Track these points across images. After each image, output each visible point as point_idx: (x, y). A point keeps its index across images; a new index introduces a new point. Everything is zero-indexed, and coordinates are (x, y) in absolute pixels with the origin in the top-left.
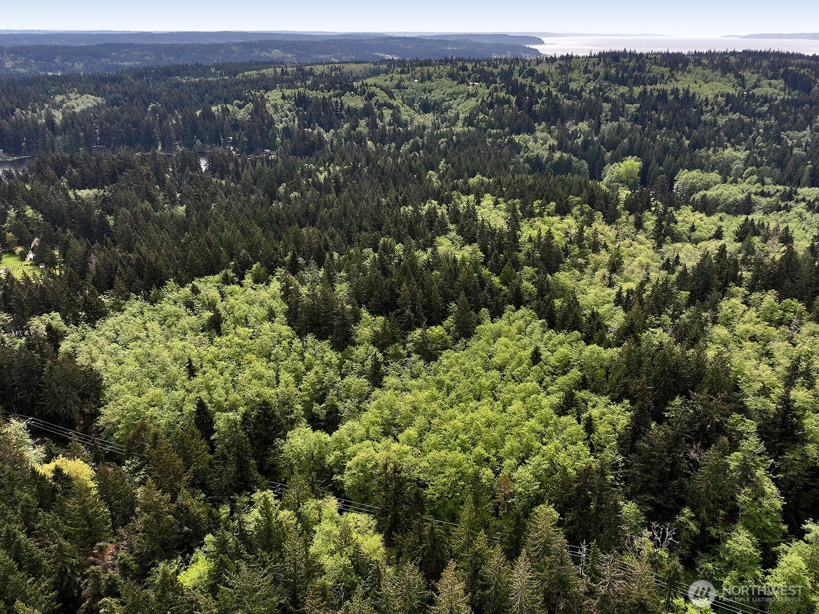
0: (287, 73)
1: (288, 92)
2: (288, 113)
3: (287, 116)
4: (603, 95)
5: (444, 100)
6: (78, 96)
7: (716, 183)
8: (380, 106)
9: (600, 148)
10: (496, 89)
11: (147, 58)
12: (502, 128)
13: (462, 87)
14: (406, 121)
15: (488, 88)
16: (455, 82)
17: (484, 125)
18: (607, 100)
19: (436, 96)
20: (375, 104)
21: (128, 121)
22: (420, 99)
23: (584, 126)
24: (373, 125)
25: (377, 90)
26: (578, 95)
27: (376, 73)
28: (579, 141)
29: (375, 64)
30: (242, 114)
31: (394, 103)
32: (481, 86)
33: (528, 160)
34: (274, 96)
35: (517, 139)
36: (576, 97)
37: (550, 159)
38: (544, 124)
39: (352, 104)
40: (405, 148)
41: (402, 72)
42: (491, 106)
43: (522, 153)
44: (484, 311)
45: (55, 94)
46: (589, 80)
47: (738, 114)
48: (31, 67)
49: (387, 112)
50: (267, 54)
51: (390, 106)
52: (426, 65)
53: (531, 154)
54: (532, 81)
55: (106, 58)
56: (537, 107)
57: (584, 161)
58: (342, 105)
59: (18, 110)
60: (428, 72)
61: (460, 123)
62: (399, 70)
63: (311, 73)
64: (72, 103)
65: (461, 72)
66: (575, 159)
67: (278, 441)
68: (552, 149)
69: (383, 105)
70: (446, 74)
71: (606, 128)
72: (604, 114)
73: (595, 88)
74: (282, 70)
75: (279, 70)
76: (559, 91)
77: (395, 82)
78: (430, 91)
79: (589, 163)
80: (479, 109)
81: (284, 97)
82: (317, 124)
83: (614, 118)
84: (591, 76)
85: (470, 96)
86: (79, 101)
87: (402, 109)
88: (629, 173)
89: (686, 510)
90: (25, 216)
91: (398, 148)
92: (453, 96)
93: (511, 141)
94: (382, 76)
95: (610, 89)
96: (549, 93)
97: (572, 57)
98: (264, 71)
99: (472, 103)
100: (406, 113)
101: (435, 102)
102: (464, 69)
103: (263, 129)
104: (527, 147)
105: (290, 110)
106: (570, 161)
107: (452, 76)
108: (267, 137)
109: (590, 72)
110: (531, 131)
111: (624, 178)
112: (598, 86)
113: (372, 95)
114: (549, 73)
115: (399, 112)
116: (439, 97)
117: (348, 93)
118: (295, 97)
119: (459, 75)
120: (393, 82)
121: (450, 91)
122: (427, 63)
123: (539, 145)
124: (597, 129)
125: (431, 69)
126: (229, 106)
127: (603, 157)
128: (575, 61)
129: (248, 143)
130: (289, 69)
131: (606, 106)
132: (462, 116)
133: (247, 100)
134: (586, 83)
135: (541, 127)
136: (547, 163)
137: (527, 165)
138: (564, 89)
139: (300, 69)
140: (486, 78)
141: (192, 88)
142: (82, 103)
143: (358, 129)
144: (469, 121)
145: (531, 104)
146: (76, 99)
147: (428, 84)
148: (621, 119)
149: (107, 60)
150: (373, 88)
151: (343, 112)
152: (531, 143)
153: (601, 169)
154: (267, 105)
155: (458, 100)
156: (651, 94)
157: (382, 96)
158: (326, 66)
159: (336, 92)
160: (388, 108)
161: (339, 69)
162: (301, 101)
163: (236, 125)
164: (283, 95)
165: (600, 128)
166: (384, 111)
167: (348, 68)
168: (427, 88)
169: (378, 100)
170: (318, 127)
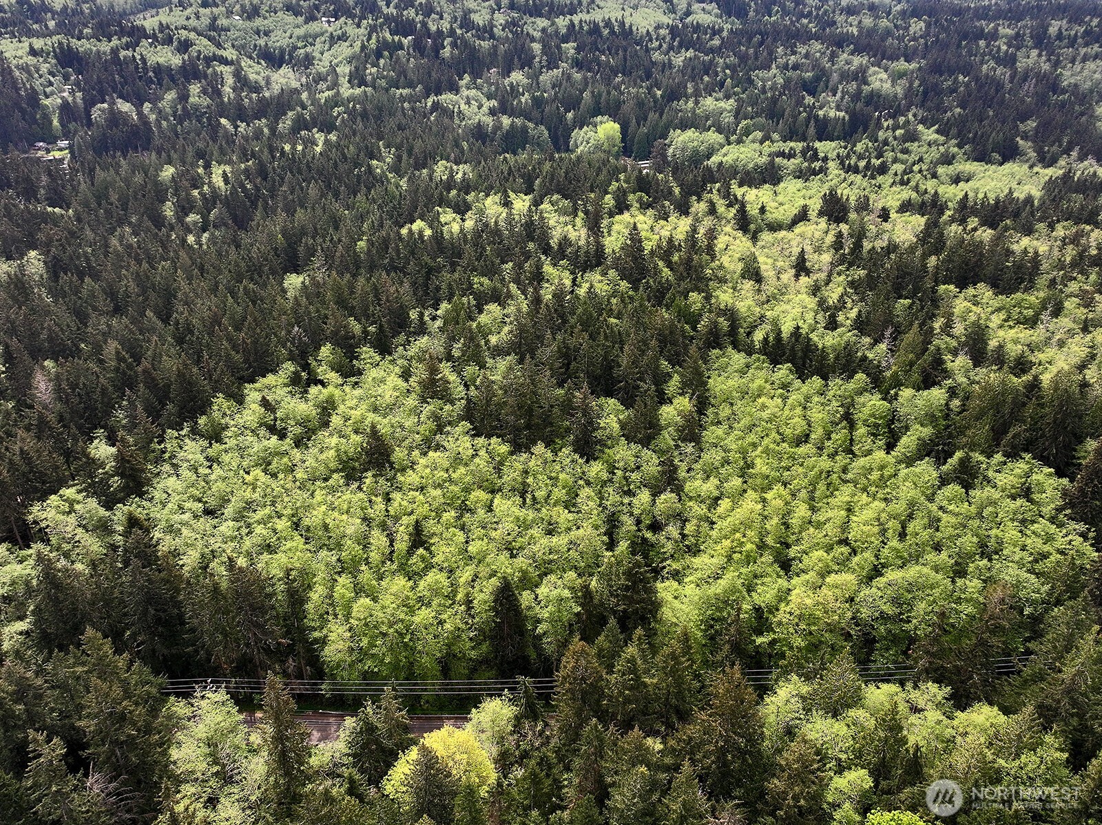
1: (38, 43)
3: (52, 83)
4: (522, 31)
5: (295, 47)
7: (722, 146)
8: (208, 61)
9: (556, 108)
10: (374, 28)
12: (411, 85)
13: (316, 26)
14: (258, 83)
15: (359, 26)
16: (301, 19)
17: (383, 83)
19: (280, 40)
20: (198, 58)
22: (255, 46)
23: (519, 77)
25: (192, 35)
26: (489, 32)
27: (149, 5)
31: (225, 55)
32: (346, 23)
33: (468, 131)
34: (12, 51)
35: (442, 101)
36: (488, 35)
37: (497, 127)
38: (466, 77)
39: (160, 60)
40: (285, 124)
42: (376, 53)
46: (493, 10)
47: (691, 50)
49: (224, 71)
51: (223, 61)
53: (469, 122)
57: (542, 127)
58: (144, 61)
61: (344, 82)
66: (531, 125)
68: (494, 113)
70: (280, 6)
72: (537, 59)
73: (506, 22)
76: (462, 27)
77: (205, 21)
78: (267, 34)
79: (549, 130)
81: (33, 52)
82: (115, 95)
83: (553, 64)
84: (492, 4)
85: (335, 39)
88: (611, 140)
92: (308, 40)
93: (436, 105)
94: (178, 12)
95: (526, 23)
99: (345, 49)
100: (255, 71)
101: (282, 50)
103: (24, 110)
106: (526, 129)
107: (291, 9)
108: (35, 121)
110: (455, 89)
112: (508, 19)
113: (187, 44)
116: (286, 41)
118: (54, 51)
119: (303, 7)
120: (201, 20)
121: (300, 32)
123: (475, 108)
127: (564, 119)
131: (537, 47)
132: (341, 70)
134: (491, 16)
135: (465, 81)
136: (495, 132)
138: (467, 24)
140: (346, 11)
143: (191, 100)
144: (359, 79)
145: (435, 49)
147: (258, 22)
148: (563, 65)
150: (184, 33)
151: (152, 74)
153: (568, 138)
155: (318, 46)
156: (581, 27)
159: (124, 40)
160: (221, 63)
162: (69, 58)
166: (217, 69)
168: (262, 28)
169: (200, 52)
170: (119, 100)
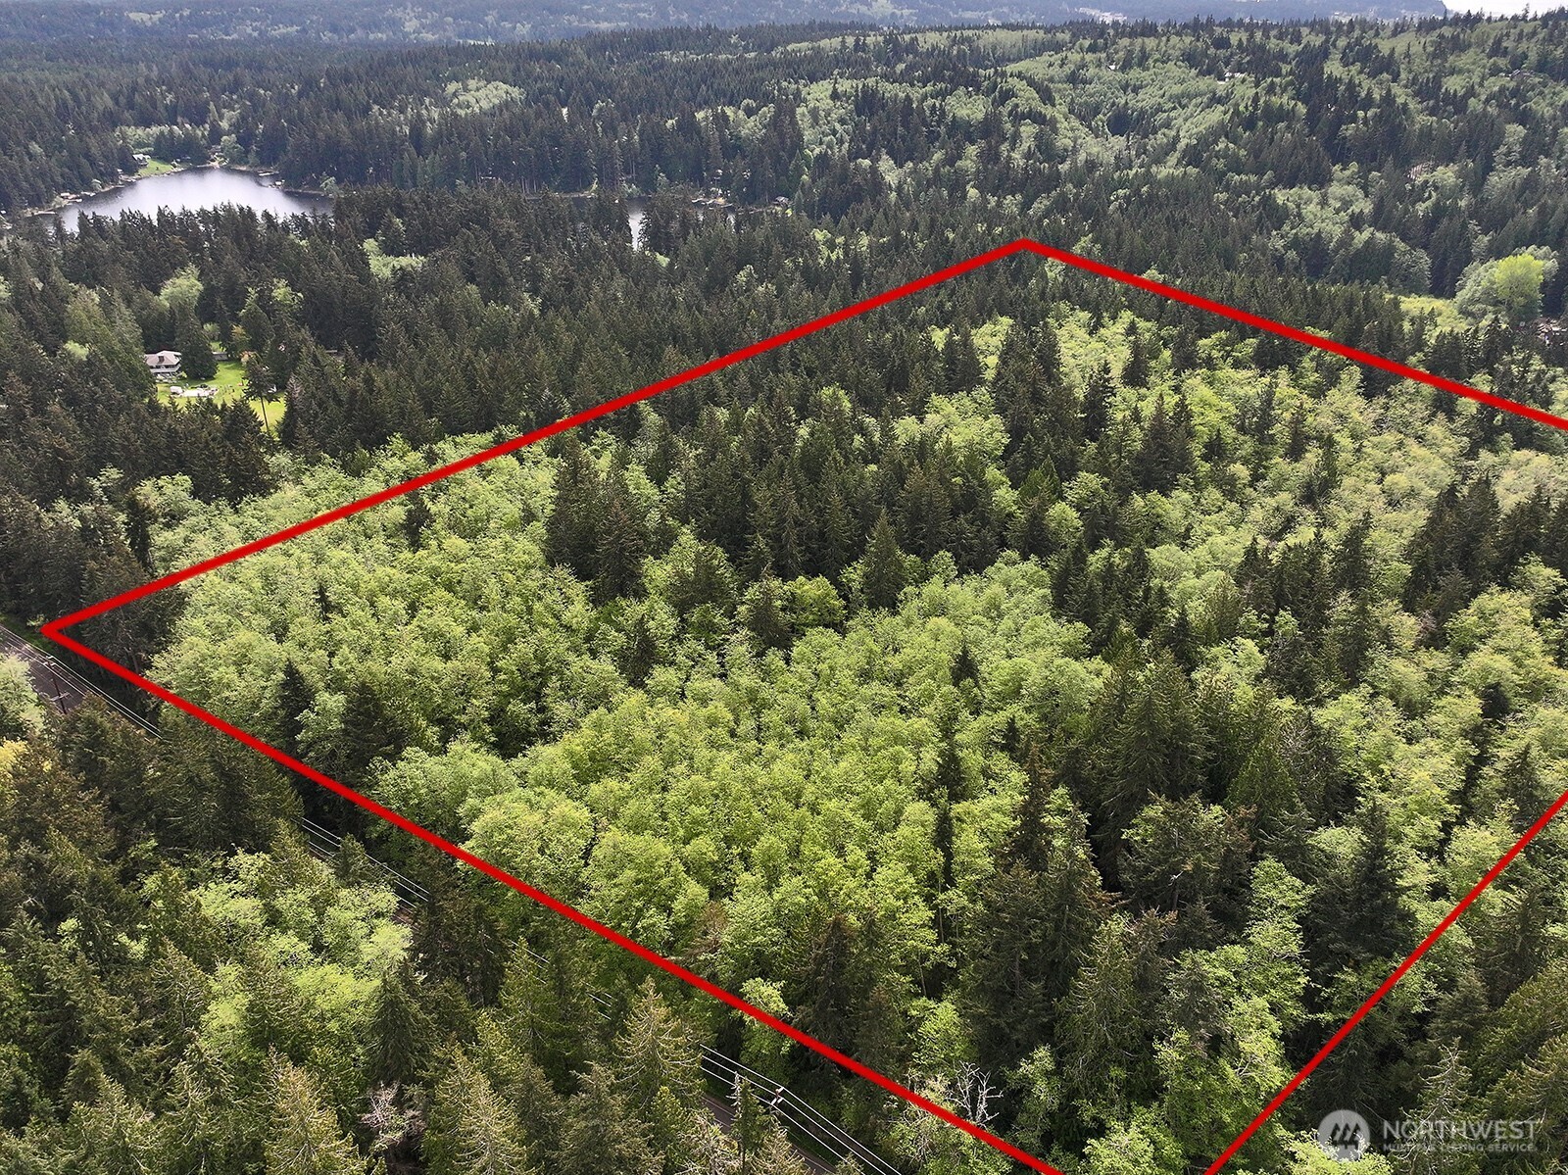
0: (864, 48)
1: (845, 85)
2: (838, 126)
3: (834, 132)
4: (1517, 105)
5: (1159, 109)
6: (483, 83)
8: (1018, 117)
9: (1464, 226)
10: (1271, 90)
11: (641, 15)
12: (1260, 173)
13: (1205, 83)
14: (1066, 150)
15: (1257, 85)
16: (1193, 72)
17: (1221, 164)
18: (1523, 118)
19: (1146, 99)
20: (1010, 114)
21: (542, 133)
22: (1113, 104)
23: (1447, 174)
24: (990, 156)
25: (1019, 85)
26: (1458, 103)
27: (1037, 50)
28: (1421, 208)
29: (1047, 31)
30: (750, 126)
31: (1048, 111)
32: (1244, 81)
33: (1295, 243)
34: (818, 93)
35: (1281, 196)
36: (1451, 108)
37: (1345, 241)
38: (1354, 167)
39: (963, 112)
40: (1040, 205)
41: (1093, 49)
42: (1250, 124)
43: (1286, 228)
44: (945, 556)
45: (450, 80)
46: (1495, 71)
48: (445, 30)
49: (1028, 130)
50: (864, 9)
51: (1037, 118)
52: (1143, 35)
53: (1305, 230)
54: (1361, 72)
55: (570, 14)
56: (1349, 130)
57: (1421, 253)
58: (943, 113)
59: (376, 108)
60: (1143, 49)
61: (1172, 159)
62: (1087, 43)
63: (912, 47)
64: (469, 98)
65: (1212, 51)
66: (1401, 246)
67: (377, 762)
68: (1356, 222)
69: (1024, 117)
70: (1178, 53)
71: (1500, 180)
72: (1503, 149)
73: (1503, 89)
74: (857, 41)
75: (850, 41)
76: (1416, 94)
77: (1068, 69)
78: (1136, 90)
79: (1434, 258)
80: (1221, 131)
81: (835, 96)
82: (884, 150)
83: (1527, 159)
84: (1502, 62)
85: (1216, 100)
86: (481, 94)
87: (1063, 125)
88: (1517, 284)
89: (1042, 1053)
90: (270, 298)
91: (1026, 206)
92: (1180, 101)
93: (1268, 202)
94: (1045, 57)
95: (1541, 93)
96: (1389, 99)
97: (1478, 18)
98: (825, 43)
99: (1216, 116)
100: (1068, 132)
101: (1142, 112)
102: (1222, 43)
103: (779, 158)
104: (1299, 215)
105: (842, 121)
106: (1390, 249)
107: (1190, 58)
108: (785, 172)
109: (1505, 52)
110: (1321, 180)
111: (1503, 295)
112: (1512, 84)
113: (1008, 95)
114: (1407, 55)
115: (1055, 130)
116: (1153, 101)
117: (961, 90)
118: (856, 96)
119: (1207, 56)
120: (1066, 68)
121: (1177, 89)
122: (1148, 30)
123: (1329, 212)
124: (1476, 183)
125: (1150, 43)
126: (729, 111)
127: (1469, 245)
128: (1481, 28)
129: (750, 183)
130: (869, 40)
131: (1515, 131)
132: (1182, 144)
133: (767, 99)
134: (1483, 78)
135: (1347, 173)
136: (1336, 251)
137: (1292, 254)
138: (1427, 91)
139: (891, 39)
140: (1261, 63)
141: (680, 74)
142: (483, 96)
143: (959, 163)
144: (1193, 156)
145: (1339, 121)
146: (478, 90)
147: (1135, 74)
148: (1543, 160)
149: (573, 18)
150: (1014, 82)
151: (942, 129)
152: (1312, 207)
153: (1458, 272)
154: (799, 111)
155: (1189, 109)
157: (1026, 98)
158: (945, 34)
159: (939, 87)
160: (1033, 121)
161: (969, 40)
162: (867, 103)
163: (734, 148)
164: (835, 90)
165: (1484, 179)
166: (1022, 129)
167: (988, 38)
168: (1132, 82)
169: (1017, 106)
170: (885, 157)
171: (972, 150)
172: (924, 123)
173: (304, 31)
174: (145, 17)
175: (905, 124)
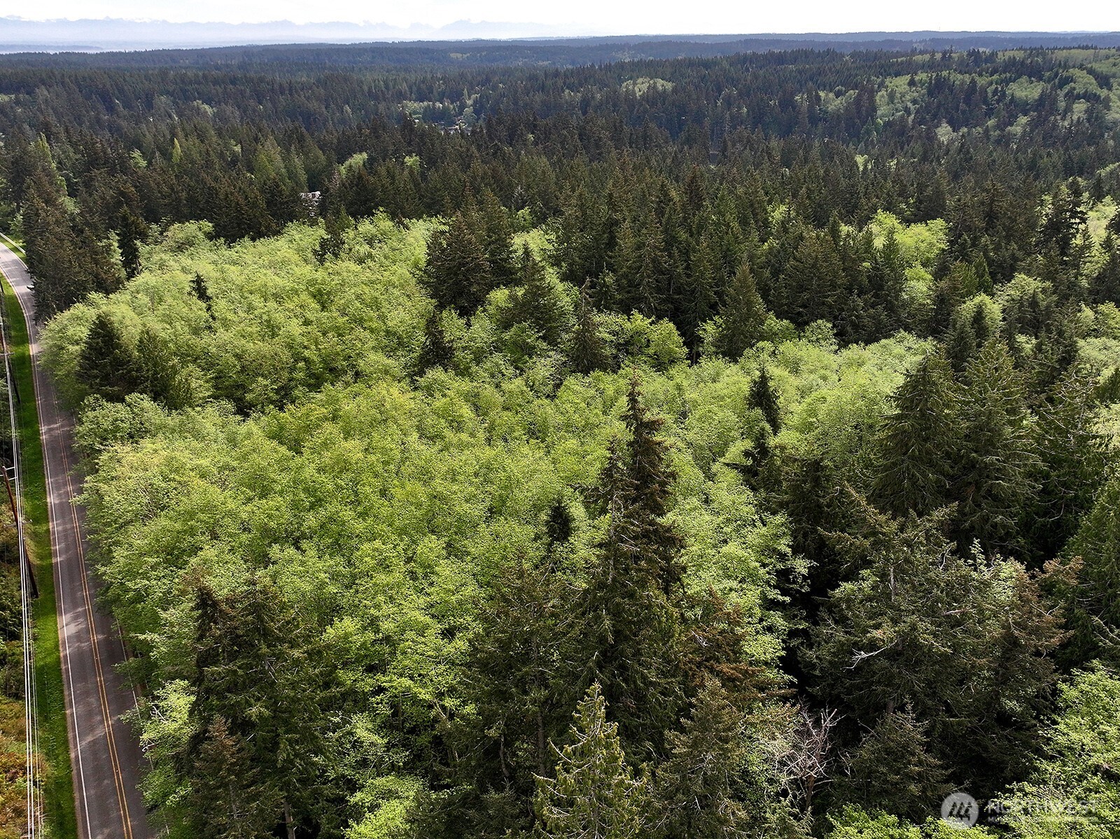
0: (949, 60)
1: (921, 76)
6: (647, 80)
24: (1038, 122)
25: (1079, 74)
30: (836, 103)
34: (899, 82)
45: (628, 79)
63: (990, 59)
64: (635, 88)
69: (1079, 97)
74: (945, 55)
75: (939, 55)
81: (912, 83)
86: (644, 86)
87: (1116, 104)
98: (917, 57)
105: (914, 101)
113: (1067, 81)
115: (1107, 108)
117: (1024, 79)
118: (930, 83)
126: (822, 94)
130: (955, 55)
133: (856, 86)
139: (973, 53)
143: (1009, 128)
146: (643, 83)
151: (1000, 106)
154: (880, 94)
157: (1085, 83)
158: (1022, 51)
164: (912, 79)
169: (1074, 89)
170: (945, 125)
171: (1023, 120)
172: (985, 102)
173: (554, 63)
174: (459, 55)
175: (968, 101)
